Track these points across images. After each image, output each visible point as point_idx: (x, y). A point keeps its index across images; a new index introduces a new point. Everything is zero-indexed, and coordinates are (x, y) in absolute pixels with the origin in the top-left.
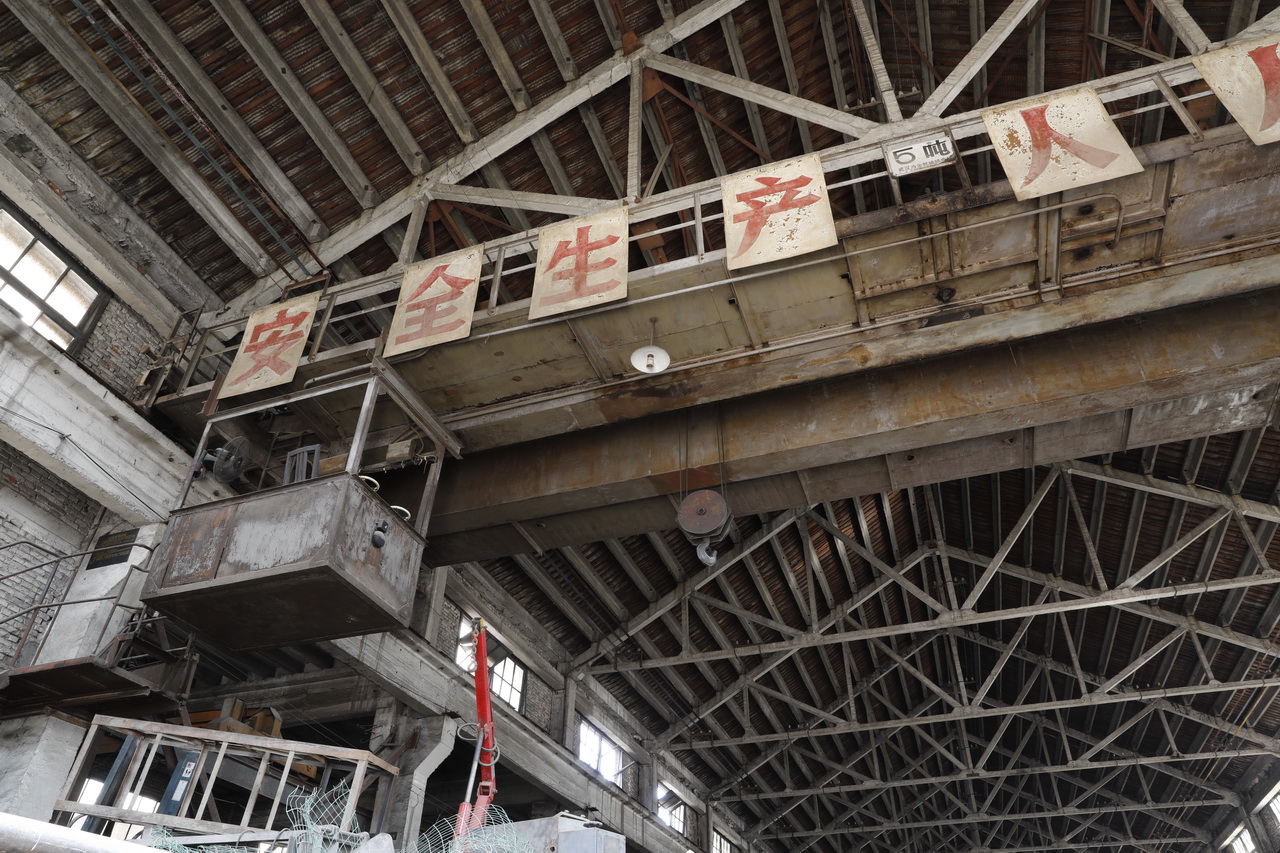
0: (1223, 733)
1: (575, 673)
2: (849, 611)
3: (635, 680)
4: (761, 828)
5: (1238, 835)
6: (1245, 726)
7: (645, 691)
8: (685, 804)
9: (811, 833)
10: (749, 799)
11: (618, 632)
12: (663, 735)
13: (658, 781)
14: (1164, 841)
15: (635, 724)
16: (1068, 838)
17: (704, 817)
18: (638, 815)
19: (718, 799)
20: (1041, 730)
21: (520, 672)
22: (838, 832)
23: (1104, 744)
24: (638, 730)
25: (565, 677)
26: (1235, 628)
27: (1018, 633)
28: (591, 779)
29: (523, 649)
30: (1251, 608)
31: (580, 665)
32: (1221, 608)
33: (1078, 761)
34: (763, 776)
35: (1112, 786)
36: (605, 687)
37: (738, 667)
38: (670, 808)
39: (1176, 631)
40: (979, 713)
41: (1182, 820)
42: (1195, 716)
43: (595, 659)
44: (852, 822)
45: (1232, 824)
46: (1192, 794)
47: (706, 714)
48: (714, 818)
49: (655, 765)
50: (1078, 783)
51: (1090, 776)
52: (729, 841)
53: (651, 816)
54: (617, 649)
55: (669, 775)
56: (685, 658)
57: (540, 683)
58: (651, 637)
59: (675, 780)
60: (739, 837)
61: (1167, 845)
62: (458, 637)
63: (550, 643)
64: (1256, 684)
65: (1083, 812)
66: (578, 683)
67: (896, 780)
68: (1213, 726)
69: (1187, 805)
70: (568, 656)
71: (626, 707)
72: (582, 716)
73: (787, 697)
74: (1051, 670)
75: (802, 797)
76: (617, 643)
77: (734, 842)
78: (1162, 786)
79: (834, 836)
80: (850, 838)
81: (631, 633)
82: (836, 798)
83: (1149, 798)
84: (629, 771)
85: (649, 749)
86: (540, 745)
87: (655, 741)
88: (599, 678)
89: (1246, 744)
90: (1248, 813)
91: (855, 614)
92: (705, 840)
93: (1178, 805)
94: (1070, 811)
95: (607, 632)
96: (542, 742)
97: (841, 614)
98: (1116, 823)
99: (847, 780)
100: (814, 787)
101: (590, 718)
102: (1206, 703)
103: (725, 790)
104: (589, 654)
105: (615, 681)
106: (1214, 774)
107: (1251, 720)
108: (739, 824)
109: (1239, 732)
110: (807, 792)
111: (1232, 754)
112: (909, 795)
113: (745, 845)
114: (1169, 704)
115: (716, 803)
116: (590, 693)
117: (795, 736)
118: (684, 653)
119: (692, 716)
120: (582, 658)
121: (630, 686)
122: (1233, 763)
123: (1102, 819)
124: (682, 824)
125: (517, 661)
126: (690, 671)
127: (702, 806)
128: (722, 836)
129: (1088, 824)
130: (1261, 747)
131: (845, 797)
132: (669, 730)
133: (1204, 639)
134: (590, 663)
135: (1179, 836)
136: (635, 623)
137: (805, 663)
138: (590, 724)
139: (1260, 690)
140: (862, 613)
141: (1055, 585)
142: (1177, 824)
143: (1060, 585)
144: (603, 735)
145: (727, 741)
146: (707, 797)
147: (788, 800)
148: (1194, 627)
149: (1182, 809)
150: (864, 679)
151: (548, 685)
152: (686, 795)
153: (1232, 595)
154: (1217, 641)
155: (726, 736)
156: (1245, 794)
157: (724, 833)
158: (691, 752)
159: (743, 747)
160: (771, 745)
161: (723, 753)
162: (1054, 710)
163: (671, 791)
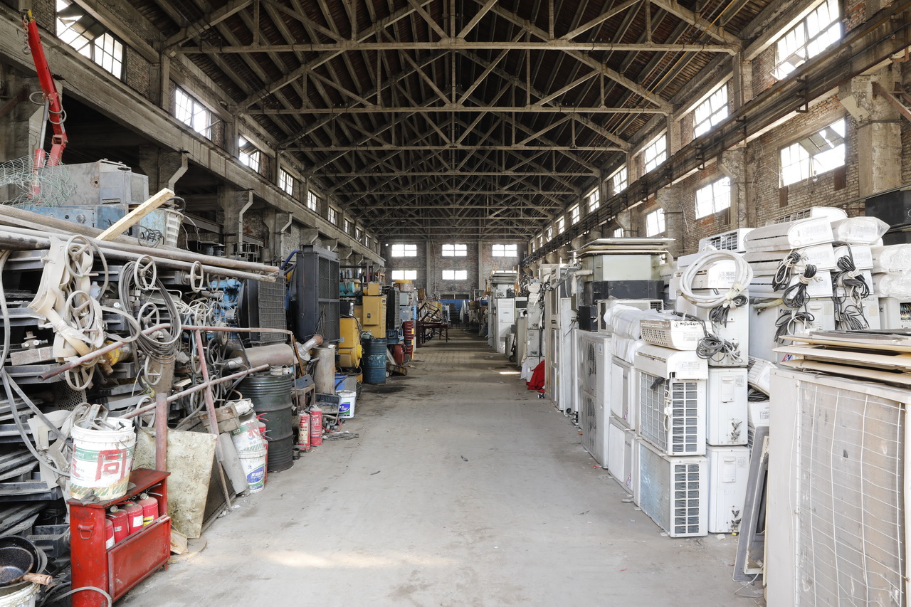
0: (602, 136)
1: (168, 51)
2: (386, 26)
3: (218, 60)
4: (315, 169)
5: (594, 192)
6: (615, 134)
7: (228, 69)
8: (260, 151)
9: (348, 175)
10: (307, 150)
11: (202, 21)
12: (242, 103)
13: (239, 134)
14: (557, 193)
15: (220, 93)
16: (506, 188)
17: (274, 160)
18: (222, 157)
19: (284, 149)
20: (503, 123)
21: (119, 46)
22: (368, 175)
23: (536, 136)
24: (223, 98)
25: (160, 54)
26: (626, 75)
27: (497, 59)
28: (183, 131)
29: (119, 27)
30: (639, 63)
31: (172, 45)
32: (622, 61)
33: (518, 145)
34: (318, 136)
35: (538, 161)
36: (195, 64)
37: (300, 58)
38: (249, 153)
39: (593, 72)
40: (461, 109)
41: (570, 182)
42: (591, 126)
43: (184, 42)
44: (378, 169)
45: (593, 186)
46: (578, 169)
47: (275, 90)
48: (281, 161)
49: (236, 124)
50: (520, 157)
51: (527, 154)
52: (292, 176)
53: (233, 158)
54: (202, 35)
55: (248, 131)
56: (255, 48)
57: (138, 57)
58: (231, 28)
59: (252, 134)
60: (299, 174)
61: (558, 195)
62: (55, 10)
63: (145, 24)
64: (625, 111)
65: (516, 174)
66: (171, 58)
67: (410, 145)
68: (599, 132)
69: (573, 175)
70: (162, 37)
71: (214, 80)
72: (176, 84)
73: (337, 85)
74: (517, 86)
75: (344, 151)
76: (202, 30)
77: (296, 177)
78: (564, 163)
79: (365, 177)
80: (376, 179)
81: (213, 24)
82: (367, 154)
83: (554, 169)
84: (217, 127)
85: (232, 112)
86: (139, 105)
87: (237, 107)
88: (190, 56)
89: (613, 144)
90: (602, 181)
91: (390, 29)
92: (274, 175)
93: (569, 175)
94: (510, 173)
95: (192, 21)
96: (141, 102)
97: (379, 28)
98: (535, 181)
99: (375, 143)
100: (353, 146)
101: (183, 86)
102: (599, 119)
103: (290, 143)
104: (179, 36)
105: (203, 60)
106: (592, 159)
107: (619, 130)
108: (300, 166)
109: (610, 137)
110: (347, 149)
111: (603, 149)
112: (417, 155)
113: (303, 179)
114: (579, 116)
115: (283, 152)
116: (183, 68)
117: (340, 111)
118: (255, 44)
119: (264, 91)
120: (174, 39)
121: (216, 65)
122: (604, 154)
123: (529, 179)
124: (257, 164)
125: (116, 37)
126: (263, 58)
127: (273, 153)
128: (287, 173)
129: (520, 181)
130: (619, 146)
131: (375, 153)
132: (248, 99)
133: (607, 80)
134: (180, 44)
135: (567, 191)
136: (216, 15)
137: (351, 61)
138: (184, 91)
139: (628, 114)
140: (396, 29)
141: (529, 29)
142: (566, 184)
143: (533, 30)
144: (195, 99)
145: (291, 110)
146: (277, 147)
147: (334, 153)
148: (604, 71)
149: (571, 176)
150: (394, 77)
151: (145, 59)
152: (260, 145)
153: (630, 54)
154: (615, 82)
155: (291, 107)
156: (604, 171)
157: (289, 171)
158: (265, 116)
159: (303, 116)
160: (324, 116)
161: (289, 119)
162: (512, 112)
163: (249, 142)
